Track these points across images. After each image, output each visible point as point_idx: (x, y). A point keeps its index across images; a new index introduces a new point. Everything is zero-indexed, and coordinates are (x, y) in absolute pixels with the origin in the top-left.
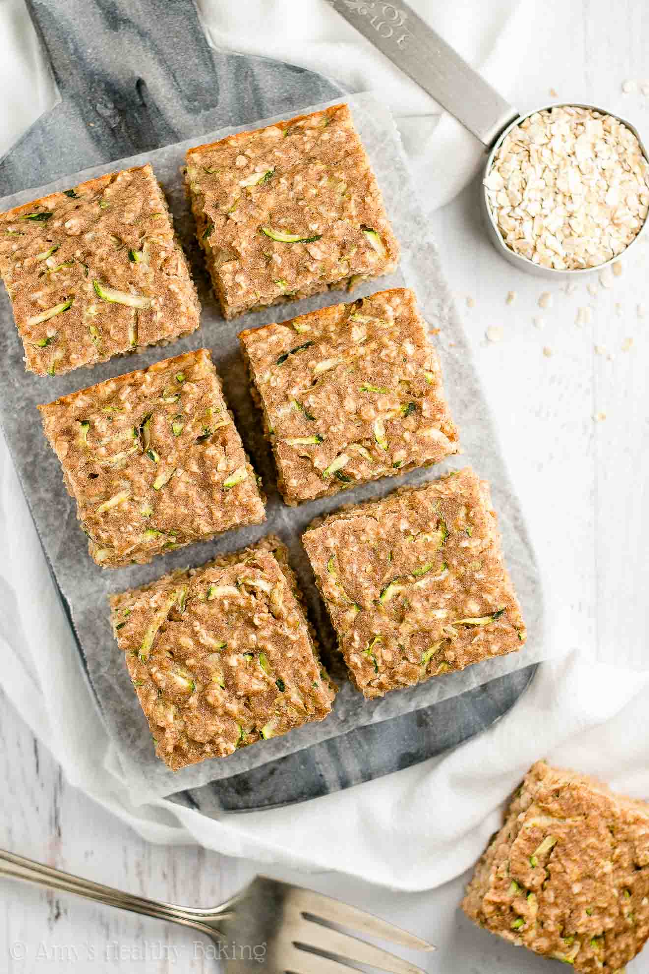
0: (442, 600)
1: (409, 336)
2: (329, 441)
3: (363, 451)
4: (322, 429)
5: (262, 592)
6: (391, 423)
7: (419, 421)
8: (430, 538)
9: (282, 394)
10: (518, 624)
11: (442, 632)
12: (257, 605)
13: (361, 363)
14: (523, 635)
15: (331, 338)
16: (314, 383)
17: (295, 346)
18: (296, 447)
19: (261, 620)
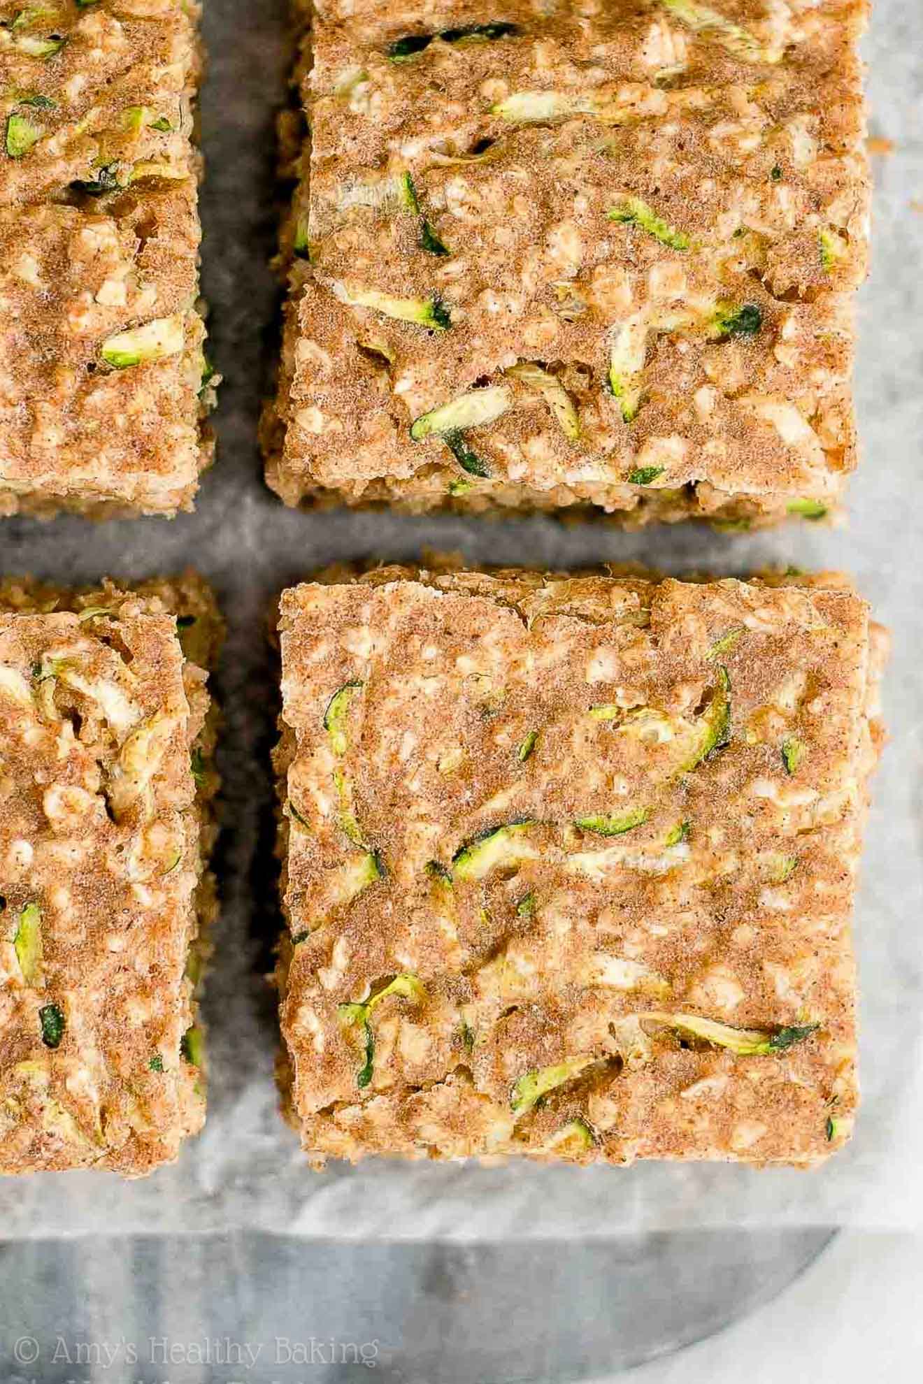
0: (636, 935)
1: (813, 110)
2: (465, 330)
3: (557, 398)
4: (456, 292)
5: (104, 723)
6: (672, 343)
7: (760, 370)
8: (665, 734)
9: (373, 143)
10: (838, 1087)
11: (604, 1032)
12: (73, 758)
13: (643, 136)
14: (843, 1126)
15: (579, 32)
16: (480, 146)
17: (464, 20)
18: (360, 316)
19: (70, 807)
